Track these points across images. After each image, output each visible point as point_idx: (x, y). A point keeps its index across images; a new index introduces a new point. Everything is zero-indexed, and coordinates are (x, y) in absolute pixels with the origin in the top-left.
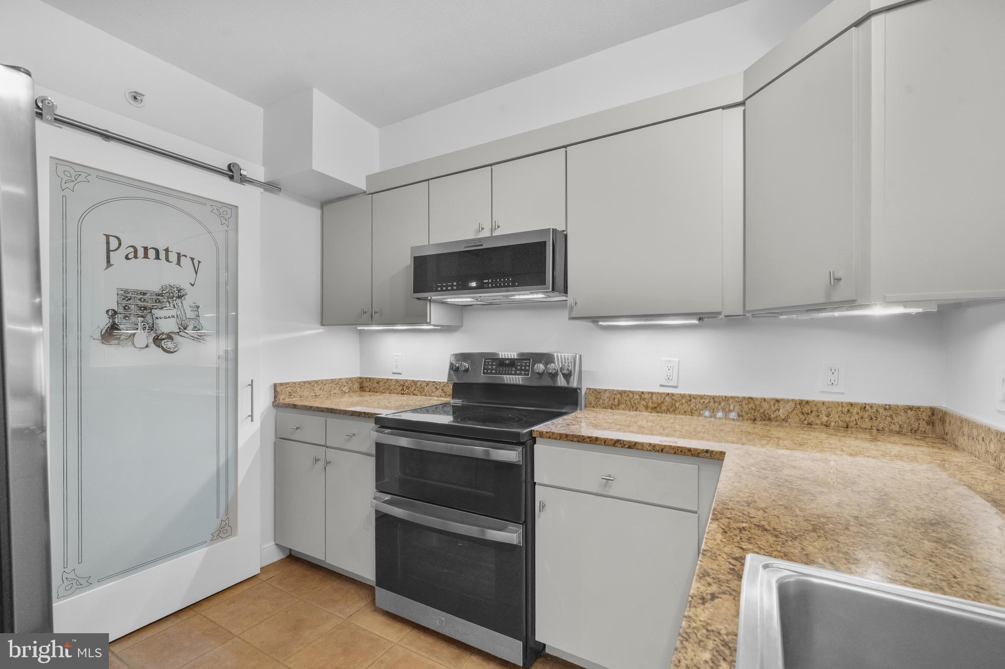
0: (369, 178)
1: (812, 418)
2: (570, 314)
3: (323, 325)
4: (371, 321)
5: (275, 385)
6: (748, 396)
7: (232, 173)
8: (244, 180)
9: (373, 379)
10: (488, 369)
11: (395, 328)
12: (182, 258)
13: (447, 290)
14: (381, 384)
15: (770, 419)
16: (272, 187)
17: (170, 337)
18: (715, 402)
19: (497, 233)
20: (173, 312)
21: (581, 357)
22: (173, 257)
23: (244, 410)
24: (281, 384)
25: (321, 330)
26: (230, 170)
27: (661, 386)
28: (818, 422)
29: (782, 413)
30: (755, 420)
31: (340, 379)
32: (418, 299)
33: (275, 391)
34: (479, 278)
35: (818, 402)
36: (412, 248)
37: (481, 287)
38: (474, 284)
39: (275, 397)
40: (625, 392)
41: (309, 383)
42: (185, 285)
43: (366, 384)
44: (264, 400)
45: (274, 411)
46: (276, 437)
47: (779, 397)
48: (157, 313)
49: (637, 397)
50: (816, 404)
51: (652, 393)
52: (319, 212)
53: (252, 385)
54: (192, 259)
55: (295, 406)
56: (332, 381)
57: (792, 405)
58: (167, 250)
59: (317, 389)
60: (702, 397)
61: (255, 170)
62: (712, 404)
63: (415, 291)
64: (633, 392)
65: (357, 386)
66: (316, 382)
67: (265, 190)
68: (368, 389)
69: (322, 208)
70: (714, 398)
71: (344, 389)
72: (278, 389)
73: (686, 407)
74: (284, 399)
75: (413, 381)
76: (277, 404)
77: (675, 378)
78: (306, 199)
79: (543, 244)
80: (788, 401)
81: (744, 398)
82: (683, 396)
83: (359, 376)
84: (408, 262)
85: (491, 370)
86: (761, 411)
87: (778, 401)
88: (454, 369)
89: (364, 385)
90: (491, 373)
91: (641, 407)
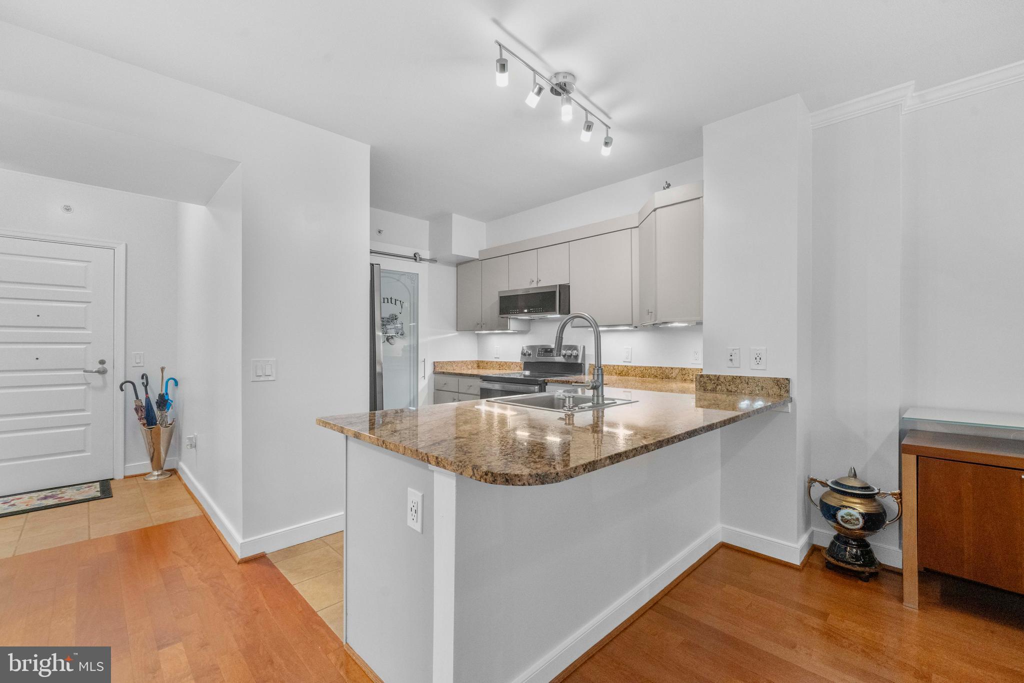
0: (481, 252)
1: (686, 377)
2: (571, 325)
3: (457, 331)
4: (481, 329)
5: (434, 362)
6: (659, 366)
7: (416, 258)
8: (421, 259)
9: (484, 361)
10: (540, 354)
11: (494, 332)
12: (397, 301)
13: (514, 313)
14: (489, 364)
15: (669, 378)
16: (433, 261)
17: (392, 337)
18: (646, 370)
19: (540, 285)
20: (393, 327)
21: (584, 347)
22: (393, 301)
23: (421, 374)
24: (437, 362)
25: (456, 333)
26: (415, 256)
27: (624, 362)
28: (689, 379)
29: (674, 375)
30: (663, 378)
31: (467, 361)
32: (502, 318)
33: (434, 365)
34: (528, 308)
35: (689, 369)
36: (499, 292)
37: (529, 312)
38: (526, 311)
39: (434, 369)
40: (606, 365)
41: (451, 362)
42: (398, 314)
43: (480, 364)
44: (429, 370)
45: (433, 376)
46: (435, 389)
47: (672, 367)
48: (388, 327)
49: (612, 368)
50: (688, 369)
51: (618, 366)
52: (456, 268)
53: (424, 361)
54: (400, 301)
55: (443, 373)
56: (462, 362)
57: (678, 370)
58: (391, 298)
59: (454, 366)
60: (640, 367)
61: (426, 254)
62: (644, 371)
63: (500, 314)
64: (610, 366)
65: (475, 365)
66: (454, 362)
67: (430, 262)
68: (482, 367)
69: (457, 267)
70: (645, 367)
71: (469, 367)
72: (436, 365)
73: (633, 373)
74: (438, 370)
75: (505, 362)
76: (435, 373)
77: (630, 357)
78: (448, 263)
79: (555, 292)
80: (676, 368)
81: (658, 367)
82: (632, 367)
83: (477, 360)
84: (497, 299)
85: (541, 354)
86: (666, 374)
87: (672, 368)
88: (524, 354)
89: (479, 364)
90: (541, 356)
91: (614, 374)
